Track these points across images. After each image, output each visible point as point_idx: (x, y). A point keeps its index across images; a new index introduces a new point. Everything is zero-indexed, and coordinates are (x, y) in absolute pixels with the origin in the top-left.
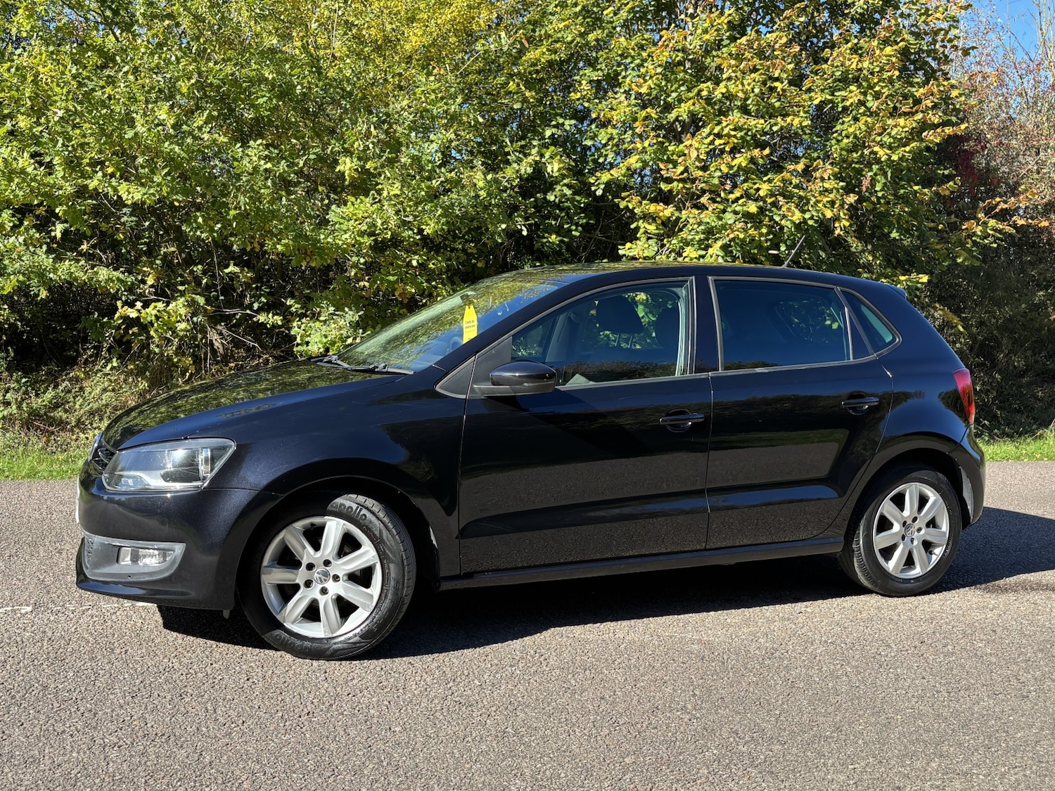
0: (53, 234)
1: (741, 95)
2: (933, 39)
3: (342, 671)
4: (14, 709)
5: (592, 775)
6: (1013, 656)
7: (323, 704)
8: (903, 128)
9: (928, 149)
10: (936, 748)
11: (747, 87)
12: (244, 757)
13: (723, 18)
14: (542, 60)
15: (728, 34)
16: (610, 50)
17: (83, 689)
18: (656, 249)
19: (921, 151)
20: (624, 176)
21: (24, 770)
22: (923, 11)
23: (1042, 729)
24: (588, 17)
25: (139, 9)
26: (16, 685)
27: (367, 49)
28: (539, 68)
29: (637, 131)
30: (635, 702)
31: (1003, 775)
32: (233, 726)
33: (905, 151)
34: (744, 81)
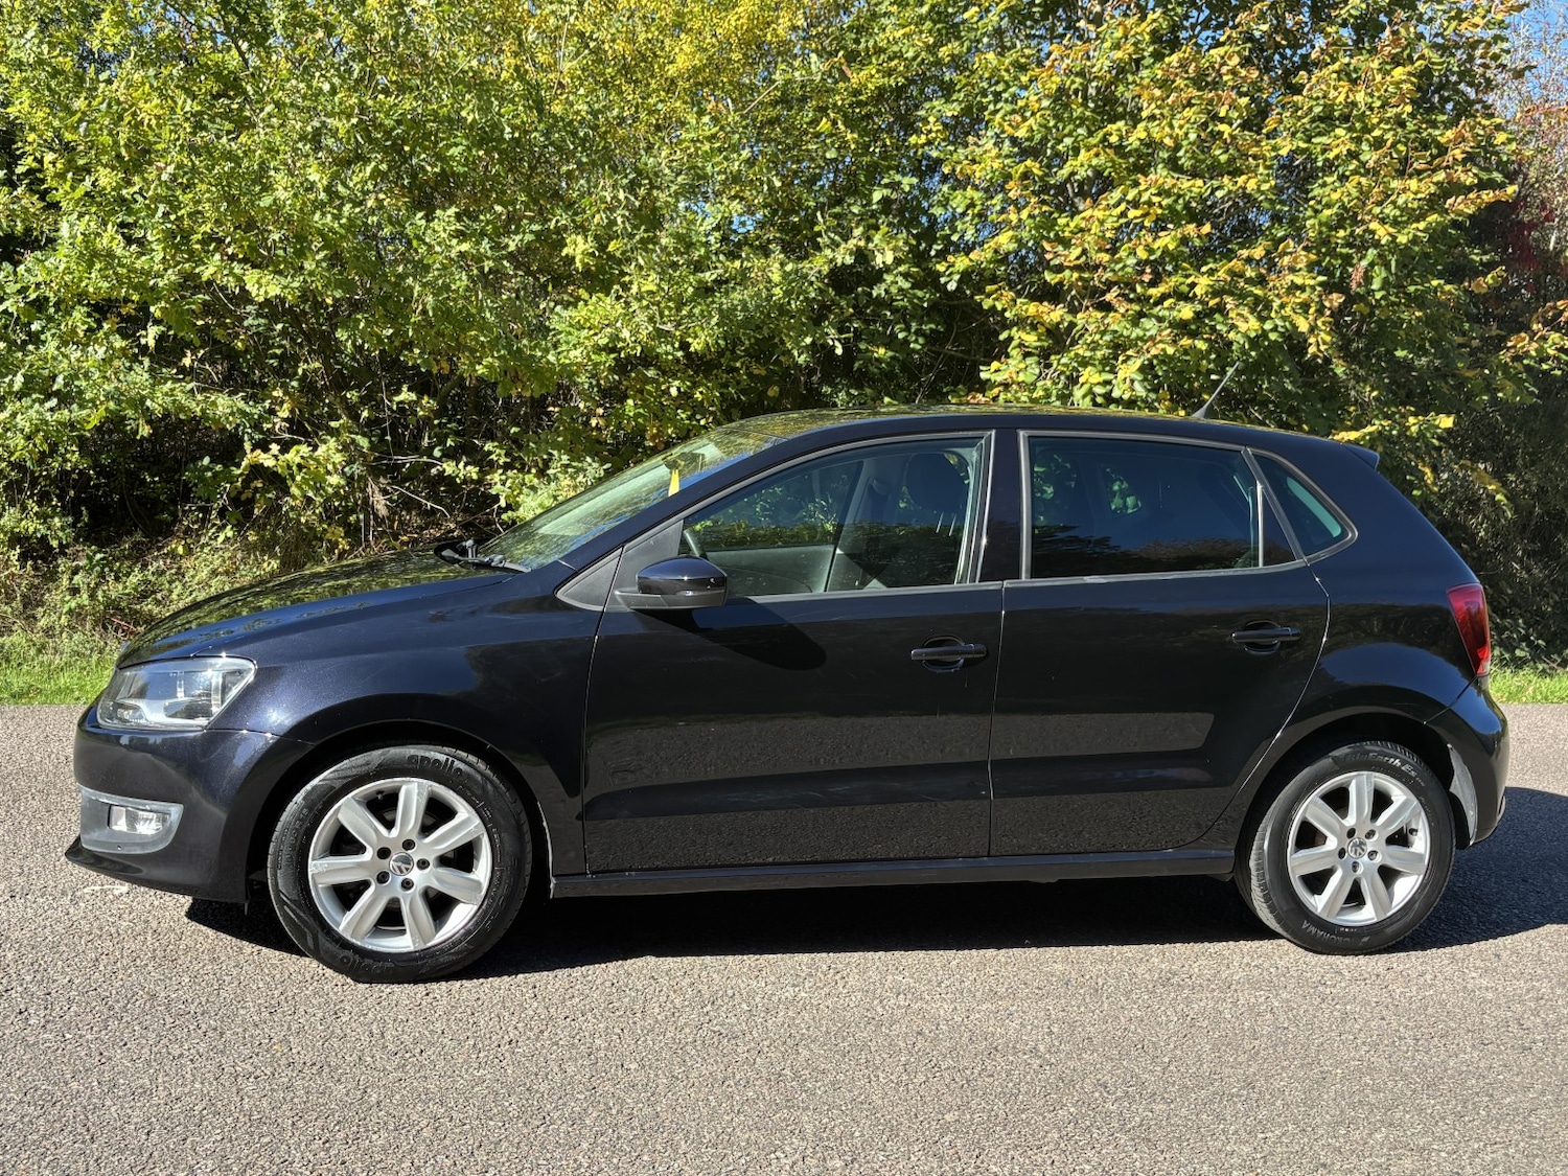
0: (143, 341)
1: (1168, 141)
2: (1469, 55)
3: (557, 985)
4: (113, 1024)
5: (897, 1136)
6: (1519, 991)
7: (531, 1029)
8: (1416, 194)
9: (1455, 224)
10: (1385, 1114)
11: (1177, 130)
12: (423, 1097)
13: (1144, 25)
14: (870, 85)
15: (1151, 49)
16: (973, 72)
17: (204, 1000)
18: (1037, 371)
19: (1445, 229)
20: (990, 262)
21: (132, 1103)
22: (1453, 13)
23: (1543, 1093)
24: (939, 21)
25: (279, 16)
26: (114, 992)
27: (610, 70)
28: (863, 98)
29: (1011, 194)
30: (965, 1039)
31: (1476, 1153)
32: (407, 1055)
33: (1418, 229)
34: (1174, 122)
